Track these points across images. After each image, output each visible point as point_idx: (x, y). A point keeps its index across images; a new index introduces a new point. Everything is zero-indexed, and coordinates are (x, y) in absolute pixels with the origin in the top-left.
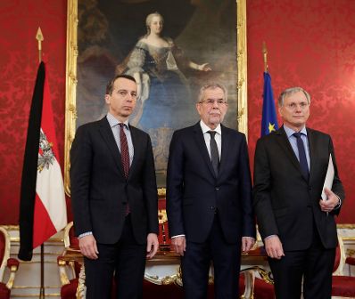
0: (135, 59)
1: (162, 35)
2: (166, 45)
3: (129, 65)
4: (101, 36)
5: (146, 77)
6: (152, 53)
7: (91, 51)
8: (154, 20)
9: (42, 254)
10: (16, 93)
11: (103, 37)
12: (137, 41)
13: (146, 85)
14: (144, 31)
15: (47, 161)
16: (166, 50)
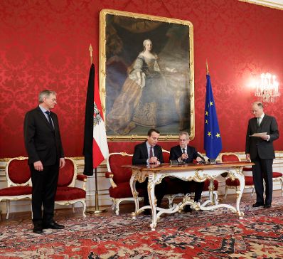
0: (138, 64)
1: (152, 51)
2: (154, 57)
3: (134, 67)
4: (119, 50)
5: (143, 74)
6: (147, 61)
7: (113, 59)
8: (147, 43)
9: (96, 173)
10: (70, 81)
11: (120, 50)
12: (138, 54)
13: (144, 79)
14: (142, 49)
15: (98, 120)
16: (154, 60)
